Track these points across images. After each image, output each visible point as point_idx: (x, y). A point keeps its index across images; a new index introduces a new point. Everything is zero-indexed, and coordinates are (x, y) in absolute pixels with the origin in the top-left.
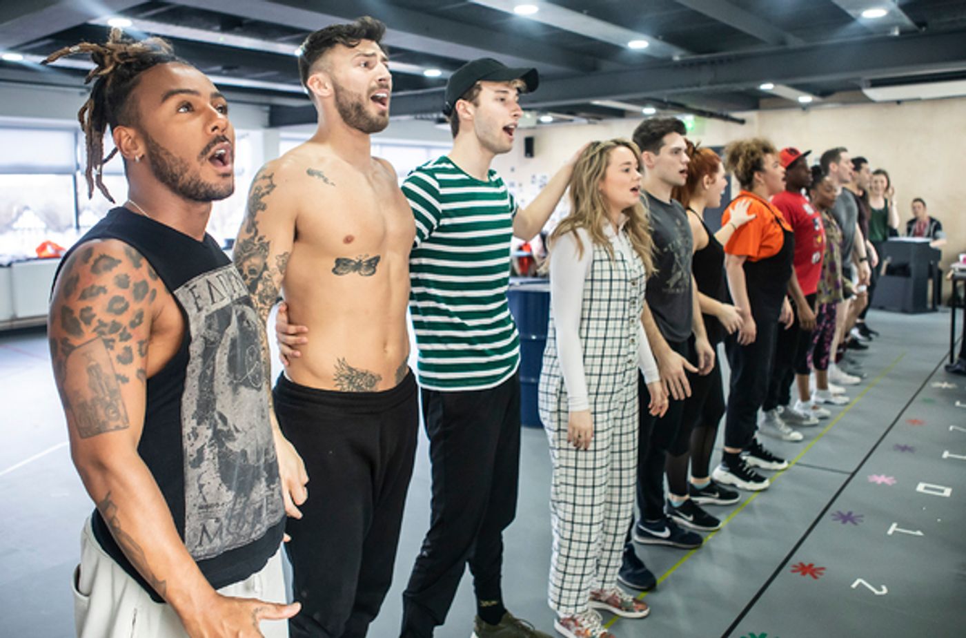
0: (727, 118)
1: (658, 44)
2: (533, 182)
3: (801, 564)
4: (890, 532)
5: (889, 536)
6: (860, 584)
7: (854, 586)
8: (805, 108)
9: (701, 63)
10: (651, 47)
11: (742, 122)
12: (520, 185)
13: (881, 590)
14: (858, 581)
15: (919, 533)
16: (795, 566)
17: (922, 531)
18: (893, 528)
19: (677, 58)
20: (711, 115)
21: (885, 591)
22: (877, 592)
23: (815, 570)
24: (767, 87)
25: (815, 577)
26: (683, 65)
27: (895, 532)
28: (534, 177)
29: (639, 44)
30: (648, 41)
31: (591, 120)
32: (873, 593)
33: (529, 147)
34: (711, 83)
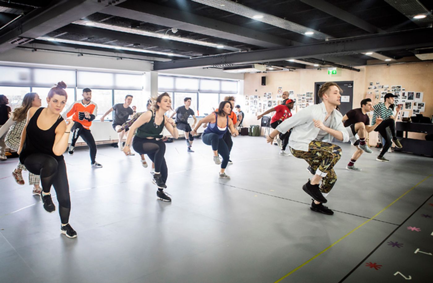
0: (351, 69)
1: (318, 33)
2: (265, 96)
3: (371, 263)
4: (416, 252)
5: (415, 254)
6: (398, 274)
7: (395, 274)
8: (388, 64)
9: (338, 42)
10: (315, 34)
11: (359, 70)
12: (259, 97)
13: (409, 277)
14: (397, 273)
15: (430, 254)
16: (367, 263)
17: (431, 253)
18: (418, 250)
19: (327, 40)
20: (344, 67)
21: (410, 278)
22: (406, 278)
23: (377, 266)
24: (369, 54)
25: (377, 269)
26: (330, 43)
27: (418, 252)
28: (265, 94)
29: (309, 33)
30: (313, 32)
31: (291, 69)
32: (404, 278)
33: (264, 81)
34: (342, 51)
